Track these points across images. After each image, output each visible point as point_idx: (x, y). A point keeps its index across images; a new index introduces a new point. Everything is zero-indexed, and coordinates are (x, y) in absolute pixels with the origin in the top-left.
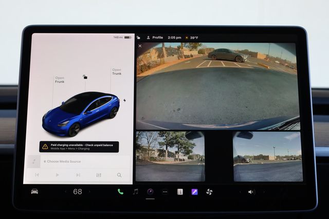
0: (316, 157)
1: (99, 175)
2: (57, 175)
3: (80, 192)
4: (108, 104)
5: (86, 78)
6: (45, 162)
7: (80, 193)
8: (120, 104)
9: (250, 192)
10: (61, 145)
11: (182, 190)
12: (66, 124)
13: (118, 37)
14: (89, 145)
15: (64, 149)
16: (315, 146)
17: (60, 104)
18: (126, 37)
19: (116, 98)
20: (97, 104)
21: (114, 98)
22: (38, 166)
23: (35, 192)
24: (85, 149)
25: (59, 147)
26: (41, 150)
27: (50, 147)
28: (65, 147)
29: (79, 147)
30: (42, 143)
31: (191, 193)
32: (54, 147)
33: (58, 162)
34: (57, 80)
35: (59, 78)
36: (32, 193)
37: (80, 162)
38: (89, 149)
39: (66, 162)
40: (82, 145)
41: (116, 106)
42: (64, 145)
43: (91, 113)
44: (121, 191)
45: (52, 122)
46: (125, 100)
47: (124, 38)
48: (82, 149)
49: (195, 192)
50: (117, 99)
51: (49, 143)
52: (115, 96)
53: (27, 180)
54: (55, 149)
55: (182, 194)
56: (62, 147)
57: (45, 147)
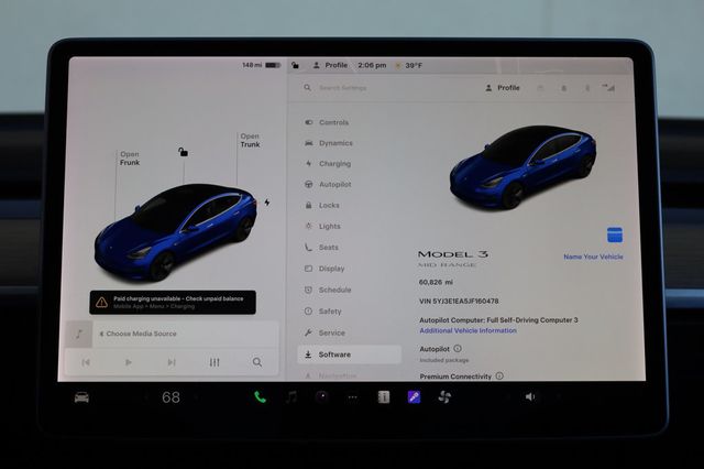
0: (667, 310)
1: (214, 362)
2: (128, 362)
3: (176, 397)
4: (232, 210)
5: (184, 154)
6: (102, 334)
7: (176, 399)
8: (257, 210)
9: (529, 397)
10: (135, 299)
11: (388, 393)
12: (145, 253)
13: (251, 65)
14: (194, 299)
15: (141, 307)
16: (666, 287)
17: (130, 212)
18: (269, 65)
19: (248, 198)
20: (209, 210)
21: (244, 198)
22: (88, 344)
23: (82, 398)
24: (185, 307)
25: (132, 303)
26: (94, 310)
27: (111, 302)
28: (143, 302)
29: (172, 302)
30: (95, 295)
31: (406, 398)
32: (121, 303)
33: (129, 334)
34: (125, 159)
35: (127, 155)
36: (76, 400)
37: (175, 334)
38: (193, 307)
39: (146, 334)
40: (179, 299)
41: (249, 215)
42: (140, 300)
43: (197, 229)
44: (261, 396)
45: (115, 249)
46: (267, 202)
47: (264, 65)
48: (179, 307)
49: (415, 397)
50: (252, 199)
51: (109, 295)
52: (246, 194)
53: (65, 374)
54: (123, 306)
55: (388, 401)
56: (137, 302)
57: (102, 303)
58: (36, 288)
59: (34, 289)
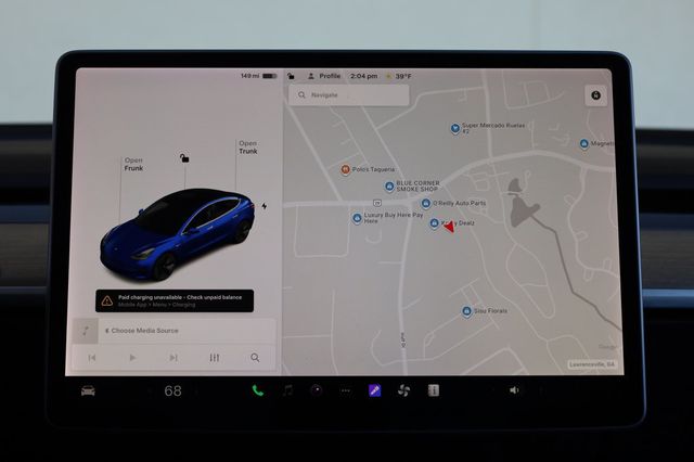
0: (644, 309)
1: (214, 358)
2: (132, 358)
3: (178, 391)
4: (231, 213)
5: (186, 160)
6: (107, 331)
7: (178, 393)
8: (255, 214)
9: (513, 390)
10: (139, 298)
12: (148, 254)
13: (249, 76)
14: (195, 298)
15: (145, 305)
16: (643, 287)
17: (135, 215)
18: (266, 76)
19: (247, 202)
20: (209, 213)
21: (242, 202)
22: (94, 340)
23: (88, 392)
24: (187, 305)
25: (135, 301)
26: (99, 308)
27: (116, 301)
28: (147, 301)
29: (175, 300)
30: (101, 294)
32: (125, 301)
33: (133, 331)
34: (130, 165)
35: (132, 161)
36: (83, 394)
37: (177, 331)
38: (194, 305)
39: (149, 331)
40: (180, 298)
41: (247, 217)
42: (144, 298)
43: (198, 231)
44: (258, 390)
45: (120, 250)
46: (264, 206)
47: (261, 76)
48: (182, 305)
50: (250, 203)
51: (114, 293)
52: (244, 198)
53: (72, 368)
54: (127, 305)
56: (140, 300)
57: (108, 302)
58: (44, 287)
59: (42, 289)
